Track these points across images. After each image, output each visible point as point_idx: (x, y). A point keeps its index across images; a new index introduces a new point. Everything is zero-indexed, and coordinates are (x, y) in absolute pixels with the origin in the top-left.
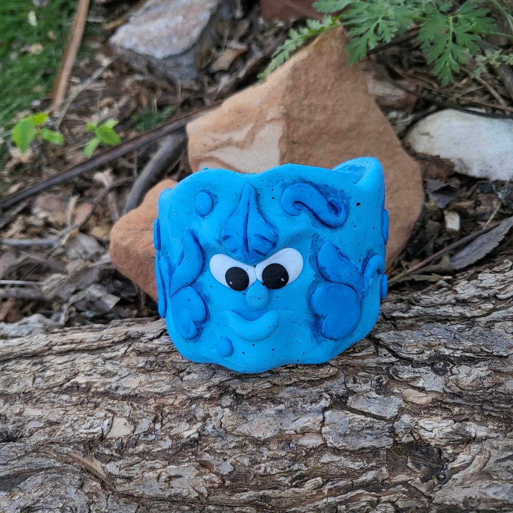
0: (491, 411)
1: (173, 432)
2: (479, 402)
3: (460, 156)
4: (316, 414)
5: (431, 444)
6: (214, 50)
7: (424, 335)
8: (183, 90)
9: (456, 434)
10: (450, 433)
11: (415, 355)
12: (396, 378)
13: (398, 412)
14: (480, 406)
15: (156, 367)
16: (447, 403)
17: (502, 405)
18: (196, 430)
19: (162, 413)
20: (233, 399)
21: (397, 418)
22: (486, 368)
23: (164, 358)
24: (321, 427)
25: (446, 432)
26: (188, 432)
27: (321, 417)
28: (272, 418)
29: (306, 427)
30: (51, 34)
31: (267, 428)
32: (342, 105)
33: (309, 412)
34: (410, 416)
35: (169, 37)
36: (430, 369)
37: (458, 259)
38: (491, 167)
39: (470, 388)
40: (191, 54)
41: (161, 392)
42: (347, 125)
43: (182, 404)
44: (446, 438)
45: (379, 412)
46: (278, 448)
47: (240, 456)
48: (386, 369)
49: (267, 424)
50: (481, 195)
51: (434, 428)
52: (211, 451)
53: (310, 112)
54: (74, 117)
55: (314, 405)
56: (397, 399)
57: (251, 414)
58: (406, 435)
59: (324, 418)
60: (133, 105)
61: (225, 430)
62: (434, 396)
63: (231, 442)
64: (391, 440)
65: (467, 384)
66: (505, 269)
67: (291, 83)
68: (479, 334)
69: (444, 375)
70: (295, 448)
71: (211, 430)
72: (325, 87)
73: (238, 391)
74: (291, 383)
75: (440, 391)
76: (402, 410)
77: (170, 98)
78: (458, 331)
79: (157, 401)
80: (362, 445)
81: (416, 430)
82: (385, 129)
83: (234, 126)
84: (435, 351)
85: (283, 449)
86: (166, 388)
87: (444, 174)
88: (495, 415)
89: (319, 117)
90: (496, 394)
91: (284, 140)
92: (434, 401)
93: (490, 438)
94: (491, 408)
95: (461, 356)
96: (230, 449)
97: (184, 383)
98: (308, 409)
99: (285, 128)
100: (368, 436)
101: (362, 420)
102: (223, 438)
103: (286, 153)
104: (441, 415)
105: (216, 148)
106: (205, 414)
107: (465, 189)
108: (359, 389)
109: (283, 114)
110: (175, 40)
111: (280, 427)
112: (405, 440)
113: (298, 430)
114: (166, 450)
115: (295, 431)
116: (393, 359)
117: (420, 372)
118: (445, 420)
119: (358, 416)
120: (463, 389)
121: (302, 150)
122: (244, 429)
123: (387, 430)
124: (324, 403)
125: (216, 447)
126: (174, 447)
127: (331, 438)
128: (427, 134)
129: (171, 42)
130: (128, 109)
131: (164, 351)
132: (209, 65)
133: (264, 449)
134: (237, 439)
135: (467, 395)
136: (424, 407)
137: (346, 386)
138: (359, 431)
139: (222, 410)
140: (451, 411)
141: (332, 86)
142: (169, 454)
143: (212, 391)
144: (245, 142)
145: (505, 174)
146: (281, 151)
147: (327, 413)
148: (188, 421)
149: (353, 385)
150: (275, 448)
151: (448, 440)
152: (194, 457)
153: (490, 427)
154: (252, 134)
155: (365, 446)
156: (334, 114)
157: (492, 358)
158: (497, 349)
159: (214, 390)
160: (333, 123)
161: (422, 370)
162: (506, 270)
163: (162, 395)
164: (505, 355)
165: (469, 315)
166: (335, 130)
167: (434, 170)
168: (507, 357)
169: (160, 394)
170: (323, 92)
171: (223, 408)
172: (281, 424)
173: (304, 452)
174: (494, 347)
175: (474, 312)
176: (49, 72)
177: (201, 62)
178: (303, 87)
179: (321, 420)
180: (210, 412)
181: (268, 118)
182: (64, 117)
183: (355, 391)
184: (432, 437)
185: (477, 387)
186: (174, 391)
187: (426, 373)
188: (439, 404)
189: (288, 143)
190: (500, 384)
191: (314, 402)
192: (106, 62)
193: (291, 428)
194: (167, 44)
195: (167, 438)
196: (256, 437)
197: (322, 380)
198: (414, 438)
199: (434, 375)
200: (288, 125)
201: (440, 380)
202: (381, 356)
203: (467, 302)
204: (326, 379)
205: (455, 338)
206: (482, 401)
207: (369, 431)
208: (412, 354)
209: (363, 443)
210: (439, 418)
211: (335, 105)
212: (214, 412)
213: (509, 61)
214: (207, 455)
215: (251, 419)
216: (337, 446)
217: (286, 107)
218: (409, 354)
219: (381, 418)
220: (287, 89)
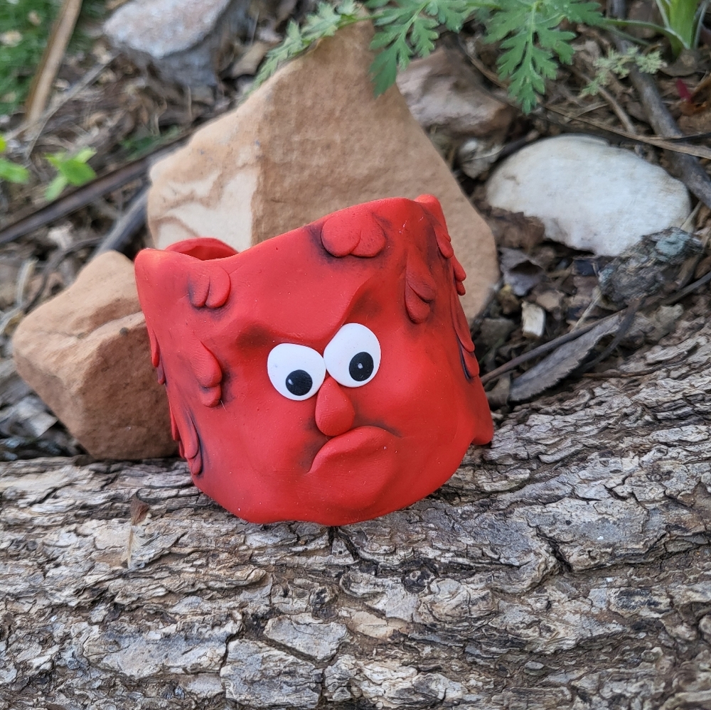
0: (478, 656)
1: (20, 658)
2: (460, 641)
3: (555, 215)
4: (217, 644)
5: (377, 706)
6: (237, 44)
7: (409, 522)
8: (194, 103)
9: (416, 693)
10: (408, 690)
11: (382, 557)
12: (346, 591)
13: (337, 649)
14: (462, 647)
15: (23, 551)
16: (412, 639)
17: (494, 649)
18: (49, 657)
19: (10, 627)
20: (109, 610)
21: (332, 659)
22: (482, 585)
23: (38, 536)
24: (222, 665)
25: (401, 687)
26: (39, 659)
27: (222, 651)
28: (156, 646)
29: (200, 664)
30: (33, 17)
31: (146, 661)
32: (359, 140)
33: (208, 640)
34: (353, 657)
35: (174, 23)
36: (400, 580)
37: (526, 381)
38: (595, 235)
39: (449, 619)
40: (204, 50)
41: (15, 592)
42: (366, 172)
43: (41, 613)
44: (399, 698)
45: (309, 648)
46: (158, 694)
47: (106, 702)
48: (336, 577)
49: (146, 655)
50: (579, 278)
51: (385, 680)
52: (68, 692)
53: (304, 153)
54: (52, 140)
55: (216, 629)
56: (339, 628)
57: (126, 637)
58: (340, 689)
59: (227, 652)
60: (128, 125)
61: (88, 660)
62: (397, 626)
63: (95, 680)
64: (317, 695)
65: (445, 611)
66: (577, 406)
67: (272, 108)
68: (489, 525)
69: (417, 592)
70: (182, 696)
71: (69, 659)
72: (332, 113)
73: (117, 600)
74: (193, 590)
75: (406, 619)
76: (343, 647)
77: (177, 114)
78: (461, 517)
79: (9, 607)
80: (273, 701)
81: (357, 683)
82: (434, 175)
83: (195, 173)
84: (413, 550)
85: (165, 696)
86: (22, 586)
87: (529, 241)
88: (482, 663)
89: (319, 161)
90: (486, 630)
91: (260, 197)
92: (396, 634)
93: (466, 702)
94: (478, 652)
95: (450, 562)
96: (93, 689)
97: (47, 580)
98: (207, 636)
99: (261, 179)
100: (285, 686)
101: (281, 660)
102: (84, 672)
103: (262, 217)
104: (401, 659)
105: (177, 204)
106: (65, 633)
107: (564, 264)
108: (288, 607)
109: (257, 157)
110: (181, 29)
111: (164, 661)
112: (337, 697)
113: (189, 668)
114: (8, 685)
115: (185, 669)
116: (350, 561)
117: (383, 586)
118: (404, 667)
119: (275, 652)
120: (438, 620)
121: (289, 212)
122: (113, 660)
123: (313, 679)
124: (231, 628)
125: (75, 686)
126: (19, 681)
127: (232, 685)
128: (513, 178)
129: (175, 32)
130: (120, 130)
131: (41, 524)
132: (231, 66)
133: (138, 695)
134: (104, 676)
135: (442, 629)
136: (380, 642)
137: (270, 600)
138: (273, 677)
139: (89, 627)
140: (419, 652)
141: (342, 111)
142: (11, 692)
143: (82, 597)
144: (210, 198)
145: (614, 247)
146: (254, 214)
147: (233, 644)
148: (40, 643)
149: (283, 600)
150: (154, 694)
151: (403, 701)
152: (43, 699)
153: (473, 682)
154: (219, 186)
155: (277, 703)
156: (344, 154)
157: (498, 567)
158: (507, 553)
159: (86, 595)
160: (342, 169)
161: (388, 581)
162: (577, 409)
163: (17, 597)
164: (517, 564)
165: (487, 488)
166: (344, 180)
167: (514, 235)
168: (519, 567)
169: (13, 595)
170: (327, 121)
171: (91, 624)
172: (166, 657)
173: (193, 703)
174: (504, 548)
175: (497, 484)
176: (26, 72)
177: (221, 60)
178: (294, 115)
179: (222, 655)
180: (71, 630)
181: (240, 163)
182: (38, 141)
183: (281, 609)
184: (380, 694)
185: (460, 617)
186: (32, 592)
187: (393, 588)
188: (402, 639)
189: (266, 201)
190: (497, 614)
191: (216, 625)
192: (105, 58)
193: (179, 664)
194: (169, 34)
195: (11, 666)
196: (128, 675)
197: (237, 589)
198: (352, 693)
199: (404, 592)
200: (265, 174)
201: (412, 599)
202: (335, 554)
203: (496, 464)
204: (247, 587)
205: (453, 527)
206: (465, 640)
207: (288, 679)
208: (378, 554)
209: (276, 698)
210: (397, 664)
211: (347, 140)
212: (77, 631)
213: (645, 67)
214: (63, 697)
215: (126, 646)
216: (238, 700)
217: (262, 146)
218: (374, 554)
219: (310, 658)
220: (266, 117)
